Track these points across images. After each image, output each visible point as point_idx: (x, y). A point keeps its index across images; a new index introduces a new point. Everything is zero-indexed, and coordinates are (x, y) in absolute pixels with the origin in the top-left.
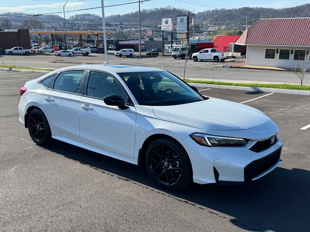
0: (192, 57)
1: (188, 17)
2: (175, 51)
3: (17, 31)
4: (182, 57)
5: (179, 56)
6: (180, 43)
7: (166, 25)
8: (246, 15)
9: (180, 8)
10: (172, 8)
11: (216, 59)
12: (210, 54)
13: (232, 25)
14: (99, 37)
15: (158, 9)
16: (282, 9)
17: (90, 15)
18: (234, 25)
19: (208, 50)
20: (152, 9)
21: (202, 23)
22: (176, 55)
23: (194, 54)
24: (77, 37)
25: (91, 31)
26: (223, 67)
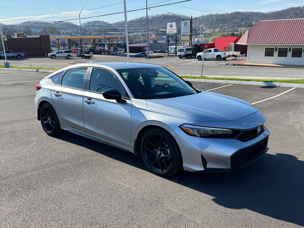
0: (197, 56)
1: (191, 21)
2: (181, 51)
3: (39, 37)
4: (187, 56)
5: (184, 56)
6: (181, 45)
7: (171, 29)
8: (237, 19)
9: (179, 14)
10: (172, 14)
11: (219, 58)
12: (213, 54)
13: (225, 28)
14: (110, 41)
15: (159, 15)
16: (270, 13)
17: (100, 22)
18: (227, 28)
19: (211, 50)
20: (154, 15)
21: (198, 27)
22: (182, 55)
23: (197, 54)
24: (90, 41)
25: (103, 35)
26: (227, 65)
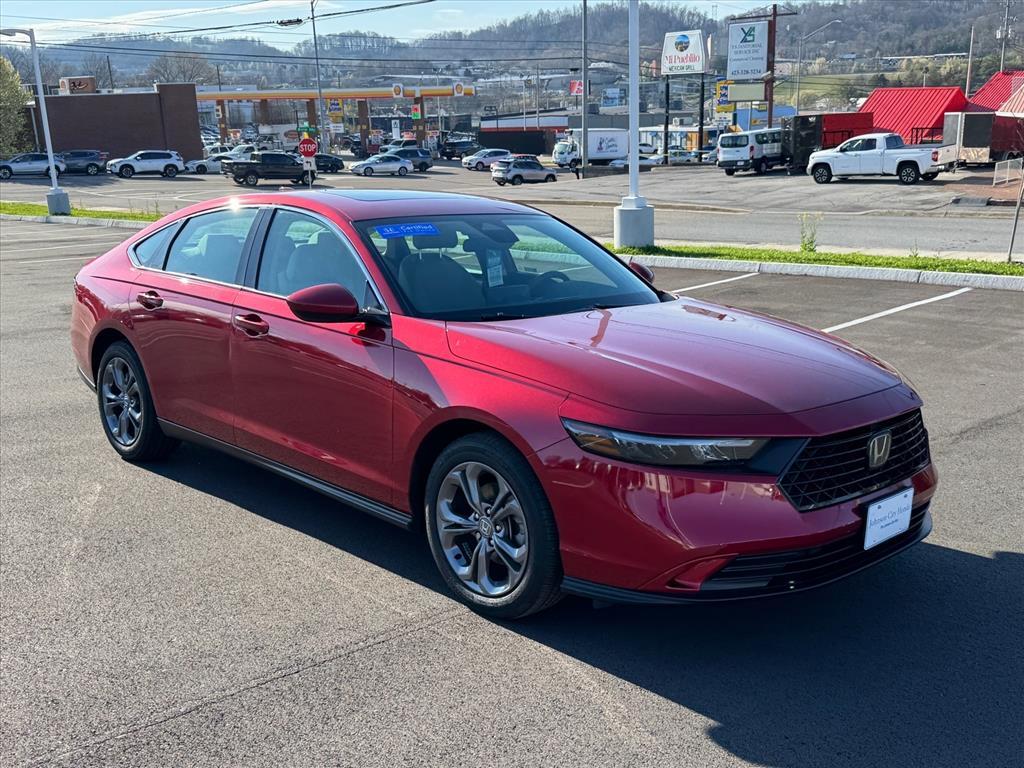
0: (810, 166)
1: (770, 22)
2: (733, 145)
3: (156, 91)
5: (746, 166)
7: (682, 57)
11: (908, 173)
13: (846, 56)
14: (425, 106)
19: (874, 140)
22: (737, 161)
23: (813, 154)
25: (401, 85)
26: (957, 201)
